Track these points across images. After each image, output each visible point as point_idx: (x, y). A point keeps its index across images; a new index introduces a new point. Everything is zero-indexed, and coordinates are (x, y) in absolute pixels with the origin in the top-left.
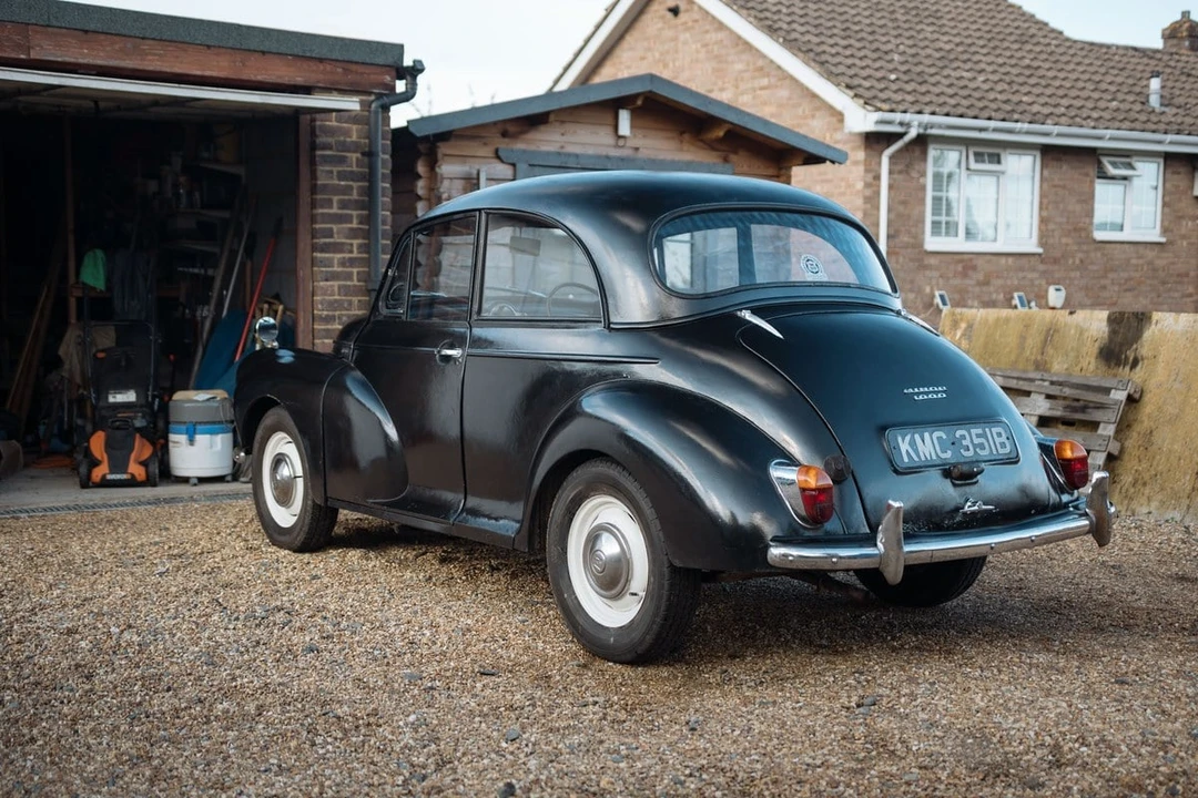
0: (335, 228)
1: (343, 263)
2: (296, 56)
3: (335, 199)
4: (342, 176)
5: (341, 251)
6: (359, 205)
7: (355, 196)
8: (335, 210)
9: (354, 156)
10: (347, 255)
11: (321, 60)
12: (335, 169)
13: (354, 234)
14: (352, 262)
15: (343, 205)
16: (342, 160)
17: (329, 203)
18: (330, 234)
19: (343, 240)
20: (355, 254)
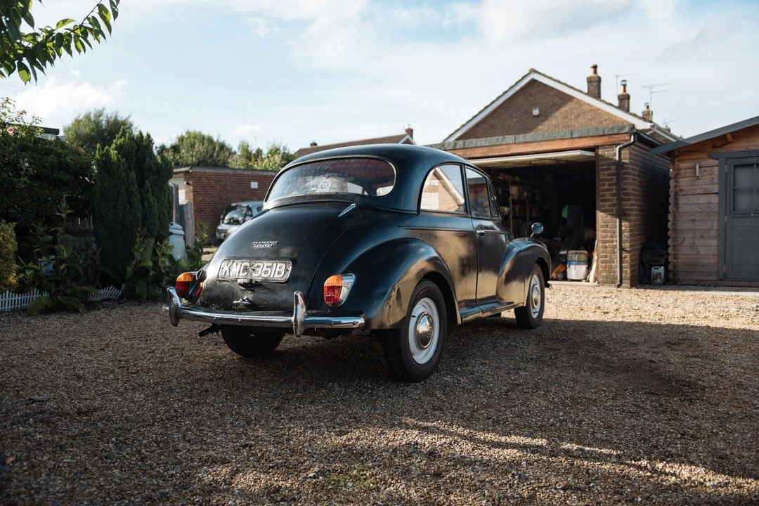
0: (607, 193)
1: (609, 206)
2: (590, 137)
3: (607, 183)
4: (609, 175)
5: (609, 201)
6: (615, 184)
7: (614, 181)
8: (606, 187)
9: (614, 167)
10: (611, 203)
11: (601, 136)
12: (607, 173)
13: (614, 195)
14: (613, 205)
15: (610, 185)
16: (609, 169)
17: (604, 185)
18: (604, 195)
19: (610, 197)
20: (614, 202)
